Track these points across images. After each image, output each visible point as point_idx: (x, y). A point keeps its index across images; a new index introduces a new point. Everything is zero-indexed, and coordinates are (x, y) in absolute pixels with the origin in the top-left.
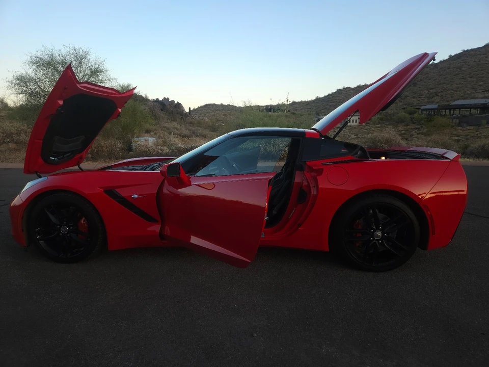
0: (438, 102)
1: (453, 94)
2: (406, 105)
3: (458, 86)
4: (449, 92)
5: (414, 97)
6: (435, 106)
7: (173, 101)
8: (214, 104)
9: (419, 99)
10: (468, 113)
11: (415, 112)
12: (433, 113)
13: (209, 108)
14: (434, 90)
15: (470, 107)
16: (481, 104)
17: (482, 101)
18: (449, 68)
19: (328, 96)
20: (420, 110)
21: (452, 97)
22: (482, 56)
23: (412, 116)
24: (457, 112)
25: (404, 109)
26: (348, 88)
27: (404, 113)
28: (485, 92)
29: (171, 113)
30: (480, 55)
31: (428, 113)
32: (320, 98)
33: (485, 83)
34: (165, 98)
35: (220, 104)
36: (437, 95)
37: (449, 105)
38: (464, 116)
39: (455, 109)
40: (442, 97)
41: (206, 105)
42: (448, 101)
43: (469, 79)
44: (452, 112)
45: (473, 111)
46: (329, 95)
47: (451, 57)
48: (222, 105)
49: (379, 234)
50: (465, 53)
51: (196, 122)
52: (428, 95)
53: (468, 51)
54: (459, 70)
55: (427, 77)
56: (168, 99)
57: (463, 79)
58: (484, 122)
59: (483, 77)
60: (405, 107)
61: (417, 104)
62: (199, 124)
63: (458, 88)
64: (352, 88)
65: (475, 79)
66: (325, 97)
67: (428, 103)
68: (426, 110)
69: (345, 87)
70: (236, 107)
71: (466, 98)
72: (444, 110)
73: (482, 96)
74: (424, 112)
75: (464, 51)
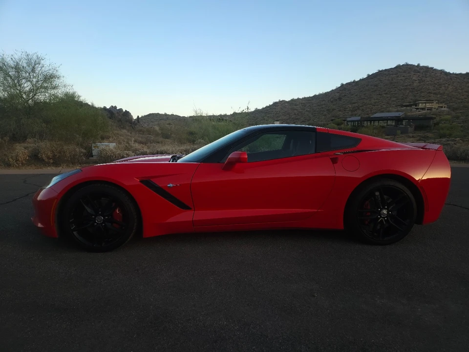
0: (360, 115)
1: (372, 108)
2: (333, 117)
3: (376, 101)
4: (369, 106)
5: (340, 111)
6: (358, 118)
7: (121, 110)
8: (158, 113)
9: (344, 112)
10: (386, 124)
11: (342, 124)
12: (357, 124)
13: (153, 118)
14: (356, 105)
15: (386, 119)
16: (396, 117)
17: (397, 114)
18: (367, 86)
19: (265, 107)
20: (346, 121)
21: (371, 111)
22: (394, 76)
23: (339, 126)
24: (376, 123)
25: (332, 120)
26: (283, 101)
27: (333, 124)
28: (398, 107)
29: (120, 121)
30: (393, 74)
31: (352, 124)
32: (259, 110)
33: (397, 99)
34: (112, 106)
35: (164, 114)
36: (359, 108)
37: (369, 117)
38: (383, 127)
39: (374, 121)
40: (363, 110)
41: (150, 115)
42: (368, 114)
43: (385, 95)
44: (372, 123)
45: (390, 122)
46: (267, 107)
47: (369, 76)
48: (166, 115)
49: (385, 212)
50: (380, 73)
51: (145, 130)
52: (351, 109)
53: (382, 71)
54: (376, 88)
55: (350, 93)
56: (115, 107)
57: (380, 95)
58: (399, 132)
59: (395, 94)
60: (333, 118)
61: (344, 116)
62: (149, 132)
63: (375, 103)
64: (286, 101)
65: (389, 96)
66: (263, 109)
67: (352, 115)
68: (351, 121)
69: (281, 100)
70: (179, 116)
71: (383, 112)
72: (366, 122)
73: (396, 110)
74: (349, 124)
75: (380, 71)
